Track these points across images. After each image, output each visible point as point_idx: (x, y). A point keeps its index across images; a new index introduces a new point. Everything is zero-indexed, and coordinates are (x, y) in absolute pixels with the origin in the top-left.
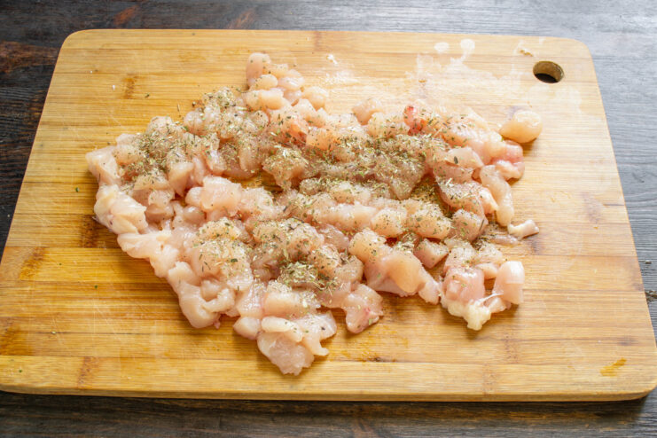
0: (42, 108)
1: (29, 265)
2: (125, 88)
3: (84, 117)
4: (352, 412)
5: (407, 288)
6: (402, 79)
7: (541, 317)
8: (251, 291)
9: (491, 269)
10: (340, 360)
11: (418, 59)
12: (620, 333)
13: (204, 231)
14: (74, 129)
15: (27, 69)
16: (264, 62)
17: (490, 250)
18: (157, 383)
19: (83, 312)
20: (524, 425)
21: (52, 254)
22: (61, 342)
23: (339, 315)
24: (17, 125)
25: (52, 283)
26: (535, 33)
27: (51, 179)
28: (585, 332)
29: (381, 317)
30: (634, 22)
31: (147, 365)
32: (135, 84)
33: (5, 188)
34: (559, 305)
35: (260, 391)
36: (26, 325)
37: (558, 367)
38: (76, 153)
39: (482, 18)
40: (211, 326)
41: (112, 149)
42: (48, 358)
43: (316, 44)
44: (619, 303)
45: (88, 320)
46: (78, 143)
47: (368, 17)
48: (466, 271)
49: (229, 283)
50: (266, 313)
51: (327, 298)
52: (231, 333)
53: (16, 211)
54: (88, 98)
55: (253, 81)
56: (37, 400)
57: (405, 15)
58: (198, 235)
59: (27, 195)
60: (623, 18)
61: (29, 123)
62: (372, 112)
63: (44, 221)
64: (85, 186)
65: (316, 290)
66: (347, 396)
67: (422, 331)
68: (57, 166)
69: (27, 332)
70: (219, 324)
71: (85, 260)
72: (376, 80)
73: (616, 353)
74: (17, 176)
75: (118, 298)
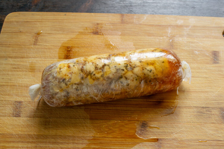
2: (34, 40)
3: (14, 54)
14: (10, 59)
32: (39, 38)
43: (122, 20)
46: (12, 66)
54: (17, 45)
75: (30, 142)
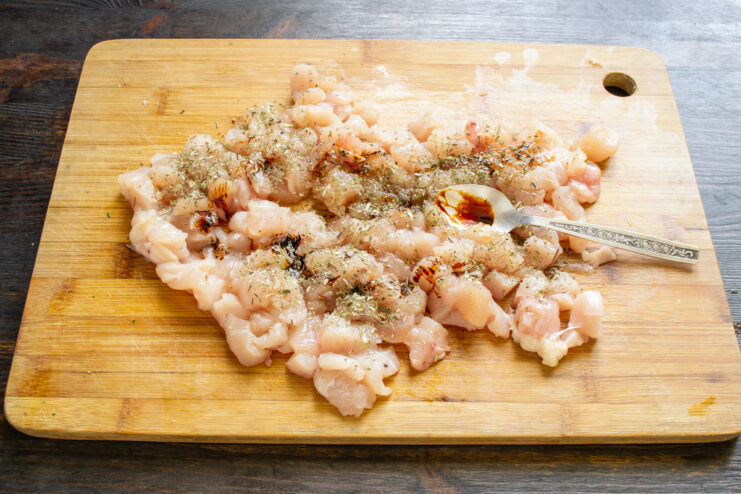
0: (67, 126)
1: (58, 299)
2: (157, 103)
3: (113, 135)
4: (418, 456)
5: (475, 321)
6: (461, 93)
7: (621, 351)
8: (305, 325)
9: (567, 300)
10: (404, 400)
11: (477, 71)
12: (708, 369)
13: (252, 260)
14: (102, 148)
15: (47, 83)
16: (310, 74)
17: (564, 279)
18: (205, 427)
19: (120, 349)
20: (606, 469)
21: (84, 286)
22: (97, 382)
23: (402, 351)
24: (39, 144)
25: (85, 318)
26: (603, 42)
27: (79, 204)
28: (670, 368)
29: (447, 353)
30: (710, 30)
31: (193, 407)
32: (169, 98)
33: (27, 214)
34: (641, 339)
35: (318, 434)
36: (57, 364)
37: (641, 406)
38: (106, 174)
39: (544, 26)
40: (262, 364)
41: (148, 170)
42: (84, 400)
43: (365, 54)
44: (706, 336)
45: (126, 357)
46: (107, 164)
47: (420, 25)
48: (540, 301)
49: (281, 316)
50: (322, 349)
51: (389, 332)
52: (284, 371)
53: (43, 239)
54: (118, 115)
55: (298, 96)
56: (72, 446)
57: (460, 23)
58: (246, 264)
59: (54, 221)
60: (698, 25)
61: (52, 143)
62: (430, 130)
63: (74, 249)
64: (117, 211)
65: (376, 324)
66: (413, 439)
67: (492, 368)
68: (86, 189)
69: (59, 372)
70: (270, 361)
71: (121, 292)
72: (432, 93)
73: (705, 390)
74: (41, 200)
75: (158, 334)
